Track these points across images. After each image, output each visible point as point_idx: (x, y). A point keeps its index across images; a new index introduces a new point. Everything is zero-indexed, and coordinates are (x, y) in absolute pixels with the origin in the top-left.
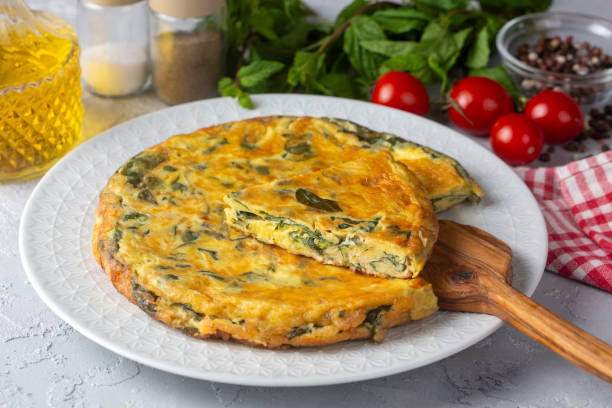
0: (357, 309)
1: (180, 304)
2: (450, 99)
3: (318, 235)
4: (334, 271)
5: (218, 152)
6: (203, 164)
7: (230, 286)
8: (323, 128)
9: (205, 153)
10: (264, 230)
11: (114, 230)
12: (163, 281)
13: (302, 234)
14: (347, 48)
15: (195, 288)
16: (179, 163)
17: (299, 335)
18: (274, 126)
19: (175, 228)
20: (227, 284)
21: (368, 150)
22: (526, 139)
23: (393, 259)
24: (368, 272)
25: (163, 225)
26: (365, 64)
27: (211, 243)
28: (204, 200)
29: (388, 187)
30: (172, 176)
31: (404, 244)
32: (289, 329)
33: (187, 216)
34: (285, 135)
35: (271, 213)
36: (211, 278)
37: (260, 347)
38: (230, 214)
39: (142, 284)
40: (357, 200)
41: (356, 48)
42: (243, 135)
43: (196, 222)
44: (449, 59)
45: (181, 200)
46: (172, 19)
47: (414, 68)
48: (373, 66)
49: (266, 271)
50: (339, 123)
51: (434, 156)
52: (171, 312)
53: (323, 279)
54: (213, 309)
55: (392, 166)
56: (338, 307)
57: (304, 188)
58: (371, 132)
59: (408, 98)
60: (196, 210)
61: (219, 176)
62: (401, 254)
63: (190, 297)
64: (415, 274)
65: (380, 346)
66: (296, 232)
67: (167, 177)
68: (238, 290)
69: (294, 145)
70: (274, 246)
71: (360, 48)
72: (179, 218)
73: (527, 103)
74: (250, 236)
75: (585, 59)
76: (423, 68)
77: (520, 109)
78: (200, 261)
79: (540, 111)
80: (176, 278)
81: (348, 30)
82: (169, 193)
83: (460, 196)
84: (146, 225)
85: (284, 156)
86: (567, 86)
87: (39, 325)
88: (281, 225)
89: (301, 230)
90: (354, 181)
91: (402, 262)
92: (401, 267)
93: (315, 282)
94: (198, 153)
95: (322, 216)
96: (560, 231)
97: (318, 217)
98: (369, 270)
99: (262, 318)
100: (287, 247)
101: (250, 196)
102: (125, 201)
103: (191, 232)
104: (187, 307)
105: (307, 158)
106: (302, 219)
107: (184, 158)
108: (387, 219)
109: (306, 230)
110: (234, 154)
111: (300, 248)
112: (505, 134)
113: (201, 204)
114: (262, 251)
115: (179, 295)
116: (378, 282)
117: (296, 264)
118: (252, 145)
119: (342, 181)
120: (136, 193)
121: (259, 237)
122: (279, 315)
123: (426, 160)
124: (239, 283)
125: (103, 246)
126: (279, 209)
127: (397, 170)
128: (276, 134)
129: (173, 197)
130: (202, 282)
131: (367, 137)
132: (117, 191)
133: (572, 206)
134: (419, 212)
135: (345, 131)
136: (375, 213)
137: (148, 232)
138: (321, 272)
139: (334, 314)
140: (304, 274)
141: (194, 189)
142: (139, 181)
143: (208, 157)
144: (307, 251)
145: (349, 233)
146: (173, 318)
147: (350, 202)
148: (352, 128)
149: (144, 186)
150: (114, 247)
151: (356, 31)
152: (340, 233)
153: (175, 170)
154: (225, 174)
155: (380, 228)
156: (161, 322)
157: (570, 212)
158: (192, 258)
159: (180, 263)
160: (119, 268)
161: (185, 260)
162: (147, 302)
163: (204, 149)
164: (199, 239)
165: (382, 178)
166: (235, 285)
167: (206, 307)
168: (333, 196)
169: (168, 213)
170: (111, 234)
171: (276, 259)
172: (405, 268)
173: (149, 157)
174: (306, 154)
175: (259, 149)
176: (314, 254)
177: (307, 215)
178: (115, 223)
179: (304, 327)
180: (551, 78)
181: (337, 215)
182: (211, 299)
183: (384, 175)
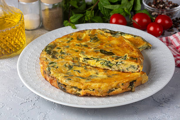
0: (127, 82)
1: (74, 87)
2: (133, 20)
3: (110, 62)
4: (116, 72)
5: (71, 42)
6: (68, 46)
7: (87, 80)
8: (100, 32)
9: (67, 43)
10: (92, 63)
11: (48, 67)
12: (67, 81)
13: (104, 63)
14: (99, 9)
15: (77, 82)
16: (61, 46)
17: (111, 92)
18: (85, 33)
19: (65, 65)
20: (86, 80)
21: (114, 37)
22: (158, 29)
23: (133, 67)
24: (126, 72)
25: (61, 65)
26: (105, 13)
27: (77, 68)
28: (71, 56)
29: (126, 46)
30: (60, 50)
31: (136, 62)
32: (108, 91)
33: (68, 61)
34: (89, 35)
35: (94, 57)
36: (80, 78)
37: (100, 97)
38: (81, 59)
39: (60, 82)
40: (118, 51)
41: (102, 8)
42: (77, 36)
43: (71, 63)
44: (130, 8)
45: (64, 57)
46: (48, 5)
47: (121, 12)
48: (108, 13)
49: (96, 75)
50: (104, 30)
51: (135, 37)
52: (71, 90)
53: (113, 75)
54: (84, 87)
55: (125, 40)
56: (121, 82)
57: (102, 49)
58: (114, 32)
59: (120, 21)
60: (70, 59)
61: (73, 49)
62: (136, 65)
63: (76, 84)
64: (141, 70)
65: (135, 93)
66: (102, 62)
67: (58, 51)
68: (90, 81)
69: (93, 38)
70: (96, 67)
71: (103, 8)
72: (65, 62)
73: (155, 19)
74: (88, 65)
75: (168, 5)
76: (123, 12)
77: (153, 21)
78: (75, 74)
79: (159, 21)
80: (70, 79)
81: (99, 3)
82: (60, 55)
83: (145, 47)
84: (57, 65)
85: (91, 41)
86: (165, 13)
87: (29, 98)
88: (98, 61)
89: (104, 61)
90: (116, 46)
91: (137, 67)
92: (136, 69)
93: (111, 76)
94: (65, 43)
95: (109, 57)
96: (175, 54)
97: (108, 57)
98: (126, 71)
99: (99, 88)
100: (100, 67)
101: (87, 53)
102: (48, 59)
103: (70, 66)
104: (75, 88)
105: (97, 41)
106: (104, 58)
107: (62, 45)
108: (129, 55)
109: (106, 61)
110: (75, 42)
111: (104, 67)
112: (152, 29)
113: (71, 58)
114: (92, 69)
115: (73, 84)
116: (130, 74)
117: (104, 72)
118: (80, 39)
119: (112, 46)
120: (51, 56)
121: (91, 65)
122: (104, 87)
123: (133, 38)
124: (89, 79)
125: (45, 73)
126: (96, 56)
127: (127, 41)
128: (86, 35)
129: (62, 56)
130: (78, 80)
131: (113, 33)
132: (45, 56)
133: (176, 47)
134: (137, 53)
135: (107, 32)
136: (124, 54)
137: (58, 67)
138: (112, 73)
139: (120, 85)
140: (107, 74)
141: (67, 53)
142: (50, 53)
143: (68, 43)
144: (106, 68)
145: (119, 60)
146: (72, 91)
147: (116, 52)
148: (108, 31)
149: (52, 54)
150: (49, 73)
151: (101, 3)
152: (116, 61)
153: (60, 48)
154: (75, 48)
155: (128, 58)
156: (68, 93)
157: (176, 49)
158: (73, 73)
159: (70, 75)
160: (52, 79)
161: (71, 74)
162: (63, 87)
163: (67, 42)
164: (73, 67)
165: (123, 44)
166: (88, 80)
167: (82, 87)
168: (111, 50)
169: (61, 61)
170: (47, 69)
171: (97, 71)
172: (137, 69)
173: (52, 45)
174: (97, 40)
175: (82, 40)
176: (109, 68)
177: (105, 57)
178: (47, 66)
179: (112, 89)
180: (160, 11)
181: (114, 56)
182: (83, 84)
183: (124, 43)
